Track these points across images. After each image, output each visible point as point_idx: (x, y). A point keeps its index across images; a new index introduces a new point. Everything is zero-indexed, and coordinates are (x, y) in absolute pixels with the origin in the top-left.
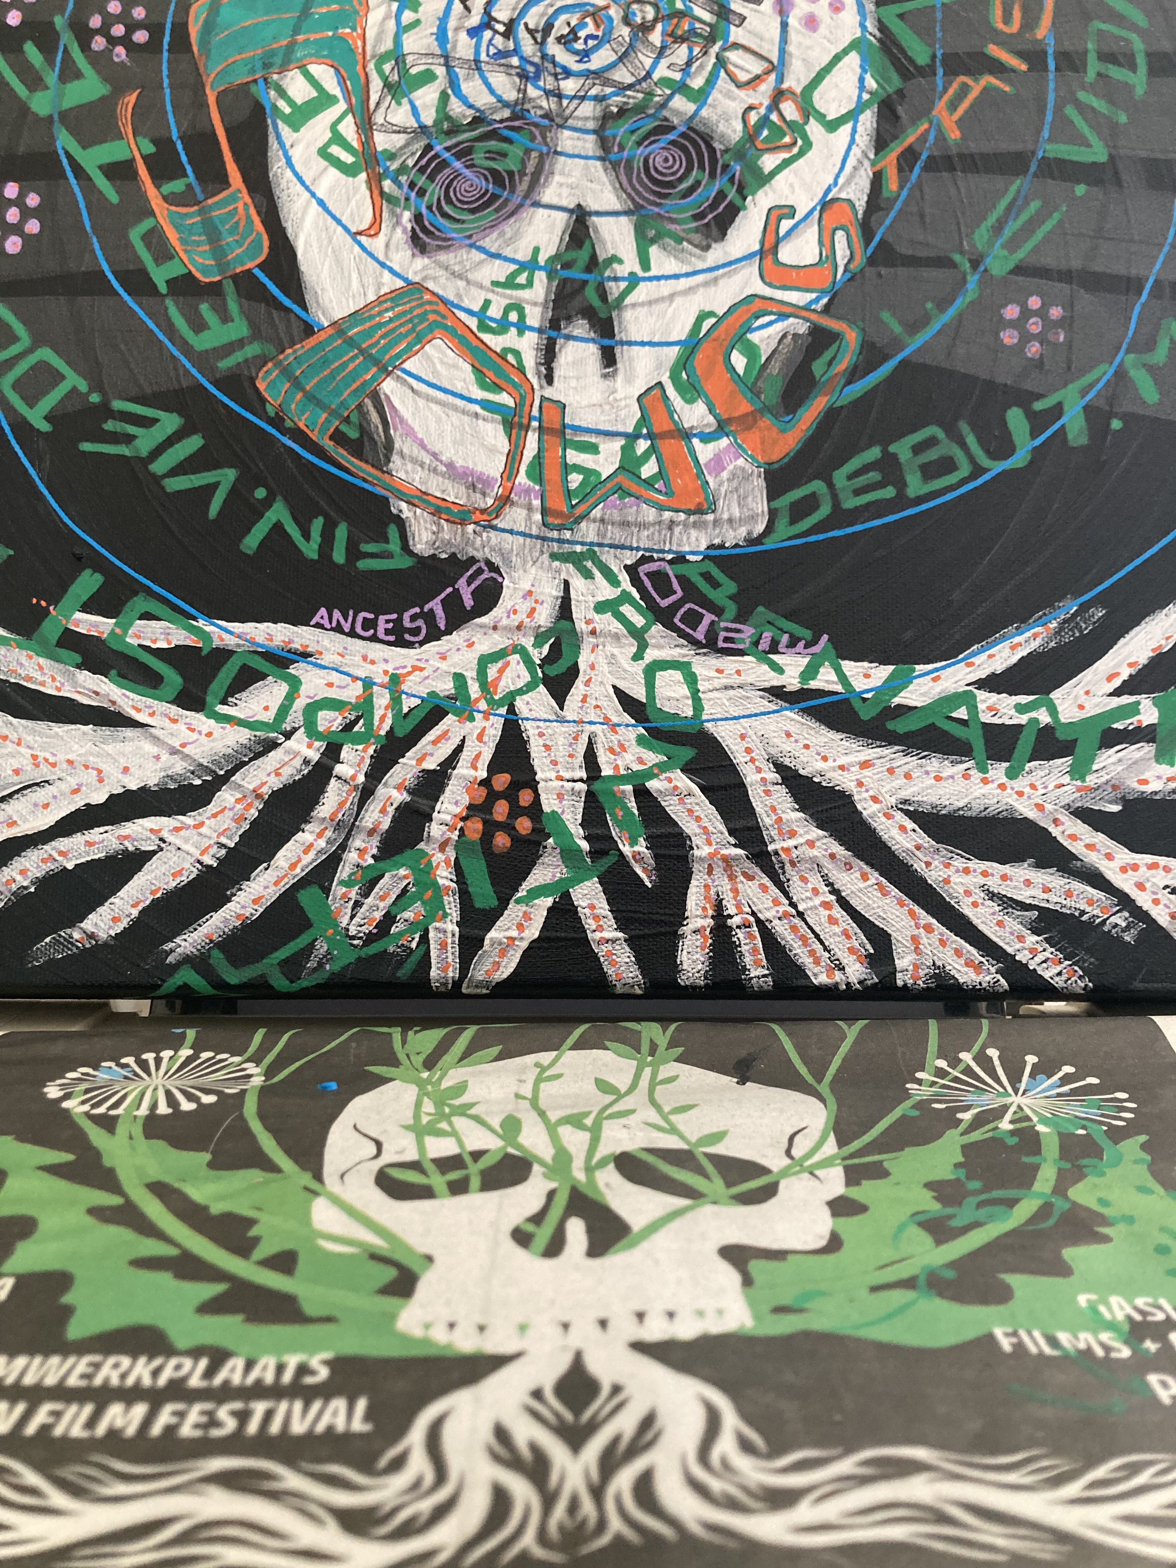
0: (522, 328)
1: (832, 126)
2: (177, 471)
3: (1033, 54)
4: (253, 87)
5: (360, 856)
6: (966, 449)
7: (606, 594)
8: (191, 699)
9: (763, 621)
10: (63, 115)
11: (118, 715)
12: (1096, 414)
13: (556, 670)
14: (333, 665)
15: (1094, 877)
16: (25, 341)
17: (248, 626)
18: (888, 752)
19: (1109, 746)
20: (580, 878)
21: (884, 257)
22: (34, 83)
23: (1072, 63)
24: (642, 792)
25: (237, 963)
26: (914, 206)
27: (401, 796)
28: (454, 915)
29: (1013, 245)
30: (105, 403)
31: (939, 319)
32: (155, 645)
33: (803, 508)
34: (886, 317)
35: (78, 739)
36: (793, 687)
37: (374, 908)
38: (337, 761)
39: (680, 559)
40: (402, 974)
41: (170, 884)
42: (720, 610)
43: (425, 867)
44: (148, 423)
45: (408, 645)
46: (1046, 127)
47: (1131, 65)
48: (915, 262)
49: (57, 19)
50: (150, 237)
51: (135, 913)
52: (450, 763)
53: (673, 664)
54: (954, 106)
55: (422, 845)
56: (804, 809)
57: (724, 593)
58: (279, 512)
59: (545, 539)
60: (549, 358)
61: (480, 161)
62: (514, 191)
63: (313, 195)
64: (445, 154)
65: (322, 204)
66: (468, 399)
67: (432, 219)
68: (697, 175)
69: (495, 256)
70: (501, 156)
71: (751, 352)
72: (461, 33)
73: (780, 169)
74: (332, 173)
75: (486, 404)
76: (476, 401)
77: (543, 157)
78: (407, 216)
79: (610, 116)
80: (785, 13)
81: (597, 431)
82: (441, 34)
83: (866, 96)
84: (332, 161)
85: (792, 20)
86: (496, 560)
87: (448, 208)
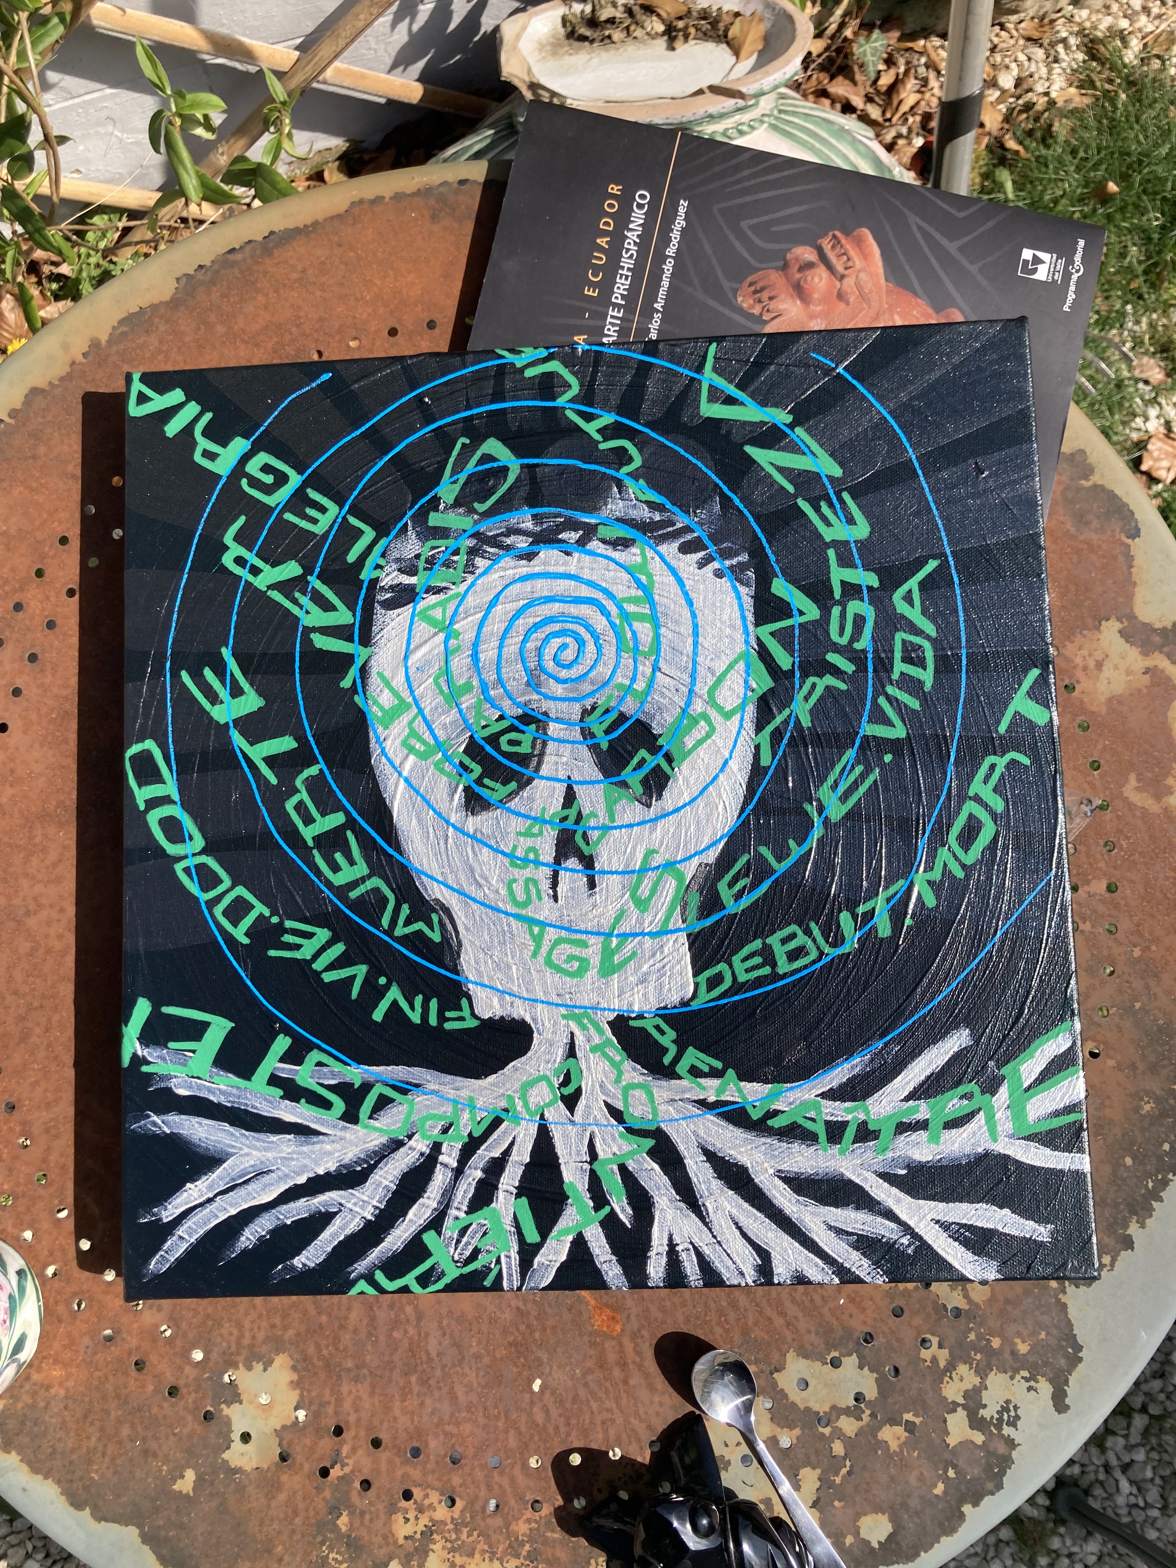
0: (537, 863)
1: (728, 715)
2: (331, 967)
3: (858, 658)
4: (356, 698)
5: (458, 1212)
6: (814, 940)
7: (597, 1040)
8: (351, 1117)
9: (693, 1056)
10: (236, 722)
11: (308, 1127)
12: (897, 914)
13: (568, 1090)
14: (434, 1092)
15: (890, 1215)
16: (227, 882)
17: (381, 1068)
18: (769, 1140)
19: (901, 1133)
20: (587, 1224)
21: (762, 809)
22: (214, 699)
23: (884, 665)
24: (623, 1169)
25: (391, 1278)
26: (781, 772)
27: (479, 1174)
28: (515, 1247)
29: (844, 798)
30: (281, 923)
31: (796, 851)
32: (326, 1082)
33: (714, 982)
34: (763, 850)
35: (286, 1143)
36: (712, 1099)
37: (468, 1243)
38: (440, 1153)
39: (640, 1017)
40: (487, 1283)
41: (348, 1232)
42: (665, 1050)
43: (496, 1218)
44: (309, 936)
45: (478, 1077)
46: (866, 713)
47: (921, 663)
48: (782, 812)
49: (224, 650)
50: (300, 807)
51: (329, 1249)
52: (507, 1152)
53: (639, 1086)
54: (806, 699)
55: (493, 1205)
56: (720, 1177)
57: (668, 1039)
58: (394, 993)
59: (557, 1005)
60: (555, 884)
61: (505, 747)
62: (527, 767)
63: (400, 774)
64: (482, 743)
65: (406, 780)
66: (506, 913)
67: (477, 789)
68: (643, 753)
69: (518, 814)
70: (518, 743)
71: (680, 877)
72: (488, 654)
73: (695, 747)
74: (412, 758)
75: (517, 917)
76: (511, 915)
77: (544, 744)
78: (461, 787)
79: (586, 713)
80: (696, 634)
81: (587, 932)
82: (475, 656)
83: (749, 694)
84: (411, 750)
85: (701, 639)
86: (528, 1019)
87: (487, 781)
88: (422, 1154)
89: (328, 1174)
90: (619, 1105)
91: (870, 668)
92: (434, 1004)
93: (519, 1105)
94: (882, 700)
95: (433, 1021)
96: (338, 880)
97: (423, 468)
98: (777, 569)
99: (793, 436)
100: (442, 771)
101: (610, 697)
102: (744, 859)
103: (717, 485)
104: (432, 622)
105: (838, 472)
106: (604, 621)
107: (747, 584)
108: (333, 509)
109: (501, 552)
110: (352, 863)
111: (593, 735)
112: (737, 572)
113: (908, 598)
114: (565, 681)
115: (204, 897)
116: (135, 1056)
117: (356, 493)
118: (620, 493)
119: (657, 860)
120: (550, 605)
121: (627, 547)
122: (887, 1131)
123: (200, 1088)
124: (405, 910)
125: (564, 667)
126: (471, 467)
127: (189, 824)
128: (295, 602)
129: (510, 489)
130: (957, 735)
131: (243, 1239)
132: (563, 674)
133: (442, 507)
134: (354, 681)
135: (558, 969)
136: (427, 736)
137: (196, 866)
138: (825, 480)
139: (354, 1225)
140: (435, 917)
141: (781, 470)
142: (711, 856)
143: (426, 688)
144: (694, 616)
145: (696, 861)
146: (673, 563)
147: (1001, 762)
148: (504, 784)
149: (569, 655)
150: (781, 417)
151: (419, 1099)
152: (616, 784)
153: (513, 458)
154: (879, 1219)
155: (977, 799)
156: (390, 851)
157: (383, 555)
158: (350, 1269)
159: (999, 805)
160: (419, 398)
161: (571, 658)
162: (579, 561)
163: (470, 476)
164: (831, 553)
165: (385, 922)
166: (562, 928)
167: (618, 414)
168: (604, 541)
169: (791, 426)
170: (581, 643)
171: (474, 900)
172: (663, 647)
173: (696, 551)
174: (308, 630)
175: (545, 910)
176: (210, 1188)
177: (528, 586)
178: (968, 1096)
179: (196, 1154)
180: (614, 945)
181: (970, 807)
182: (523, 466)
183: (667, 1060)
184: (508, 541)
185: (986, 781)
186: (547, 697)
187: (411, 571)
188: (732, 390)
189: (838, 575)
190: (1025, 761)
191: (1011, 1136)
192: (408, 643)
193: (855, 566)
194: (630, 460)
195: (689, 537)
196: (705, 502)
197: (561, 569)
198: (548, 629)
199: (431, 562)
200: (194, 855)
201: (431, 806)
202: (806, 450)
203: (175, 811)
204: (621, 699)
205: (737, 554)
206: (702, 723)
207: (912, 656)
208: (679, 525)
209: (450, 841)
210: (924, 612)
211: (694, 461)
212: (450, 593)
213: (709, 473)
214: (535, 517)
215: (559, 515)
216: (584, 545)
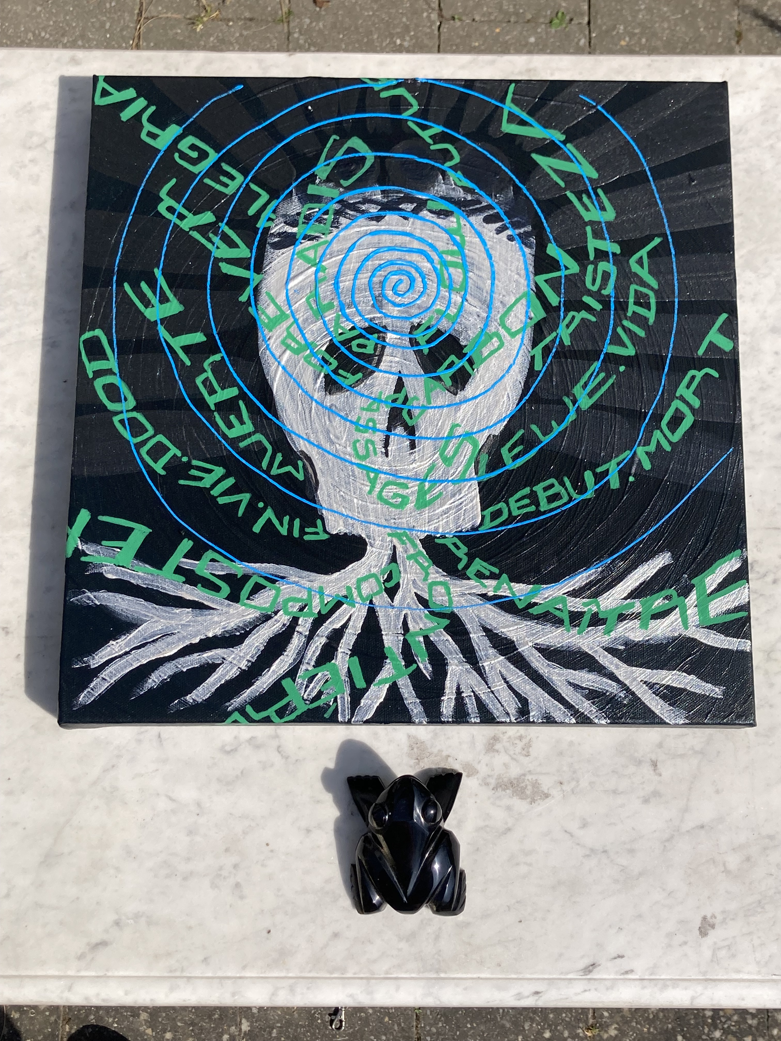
0: (374, 429)
1: (513, 335)
2: (224, 494)
3: (605, 301)
4: (250, 309)
5: (307, 667)
6: (566, 489)
7: (412, 551)
8: (234, 597)
9: (479, 564)
10: (162, 321)
11: (203, 604)
12: (623, 474)
13: (390, 585)
14: (294, 583)
15: (612, 677)
16: (151, 431)
17: (258, 565)
18: (529, 623)
19: (621, 621)
20: (401, 676)
21: (535, 399)
22: (147, 303)
23: (622, 306)
24: (426, 638)
25: (257, 711)
26: (549, 374)
27: (324, 640)
28: (348, 691)
29: (590, 395)
30: (189, 462)
31: (557, 429)
32: (217, 573)
33: (496, 515)
34: (534, 427)
35: (186, 614)
36: (491, 594)
37: (314, 688)
38: (297, 624)
39: (443, 537)
40: (327, 716)
41: (228, 678)
42: (460, 560)
43: (335, 671)
44: (209, 471)
45: (326, 573)
46: (609, 338)
47: (648, 307)
48: (548, 402)
49: (156, 270)
50: (206, 382)
51: (213, 690)
52: (345, 626)
53: (441, 583)
54: (568, 326)
55: (333, 661)
56: (494, 647)
57: (462, 552)
58: (269, 514)
59: (385, 527)
60: (386, 444)
61: (355, 349)
62: (371, 364)
63: (279, 363)
64: (339, 345)
65: (283, 368)
66: (351, 463)
67: (334, 376)
68: (453, 358)
69: (362, 395)
70: (364, 346)
71: (475, 444)
72: (346, 283)
73: (489, 355)
74: (288, 353)
75: (359, 465)
76: (355, 464)
77: (383, 347)
78: (322, 375)
79: (414, 328)
80: (493, 279)
81: (407, 478)
82: (336, 284)
83: (529, 321)
84: (288, 347)
85: (496, 282)
86: (364, 536)
87: (341, 371)
88: (284, 625)
89: (215, 637)
90: (426, 596)
91: (613, 308)
92: (297, 522)
93: (355, 593)
94: (619, 330)
95: (296, 534)
96: (232, 434)
97: (305, 154)
98: (551, 237)
99: (565, 149)
100: (309, 363)
101: (431, 319)
102: (521, 432)
103: (511, 179)
104: (307, 260)
105: (595, 175)
106: (428, 265)
107: (530, 247)
108: (239, 177)
109: (358, 214)
110: (242, 422)
111: (418, 344)
112: (524, 238)
113: (640, 262)
114: (400, 305)
115: (133, 441)
116: (77, 549)
117: (256, 168)
118: (444, 179)
119: (459, 431)
120: (391, 253)
121: (447, 216)
122: (612, 619)
123: (123, 573)
124: (279, 457)
125: (399, 295)
126: (339, 156)
127: (124, 389)
128: (210, 240)
129: (367, 172)
130: (670, 355)
131: (150, 681)
132: (398, 300)
133: (317, 181)
134: (249, 297)
135: (386, 502)
136: (299, 338)
137: (128, 419)
138: (586, 180)
139: (233, 673)
140: (300, 463)
141: (556, 171)
142: (497, 430)
143: (300, 304)
144: (492, 265)
145: (486, 434)
146: (479, 229)
147: (699, 375)
148: (353, 374)
149: (402, 287)
150: (557, 136)
151: (283, 587)
152: (433, 378)
153: (369, 151)
154: (605, 680)
155: (682, 399)
156: (270, 416)
157: (274, 212)
158: (227, 704)
159: (696, 403)
160: (305, 106)
161: (404, 290)
162: (413, 223)
163: (339, 162)
164: (589, 229)
165: (264, 464)
166: (391, 475)
167: (445, 126)
168: (431, 211)
169: (564, 142)
170: (412, 280)
171: (329, 452)
172: (470, 285)
173: (495, 222)
174: (217, 260)
175: (379, 462)
176: (127, 645)
177: (376, 238)
178: (669, 598)
179: (119, 620)
180: (426, 488)
181: (676, 404)
182: (376, 157)
183: (460, 566)
184: (364, 207)
185: (688, 387)
186: (386, 316)
187: (294, 224)
188: (524, 116)
189: (593, 244)
190: (716, 375)
191: (697, 626)
192: (289, 273)
193: (605, 239)
194: (452, 158)
195: (491, 212)
196: (502, 189)
197: (400, 229)
198: (389, 269)
199: (308, 218)
200: (127, 411)
201: (300, 387)
202: (574, 159)
203: (116, 380)
204: (439, 320)
205: (524, 226)
206: (495, 339)
207: (642, 301)
208: (484, 204)
209: (313, 411)
210: (650, 272)
211: (497, 161)
212: (321, 240)
213: (507, 170)
214: (383, 192)
215: (400, 192)
216: (417, 213)
